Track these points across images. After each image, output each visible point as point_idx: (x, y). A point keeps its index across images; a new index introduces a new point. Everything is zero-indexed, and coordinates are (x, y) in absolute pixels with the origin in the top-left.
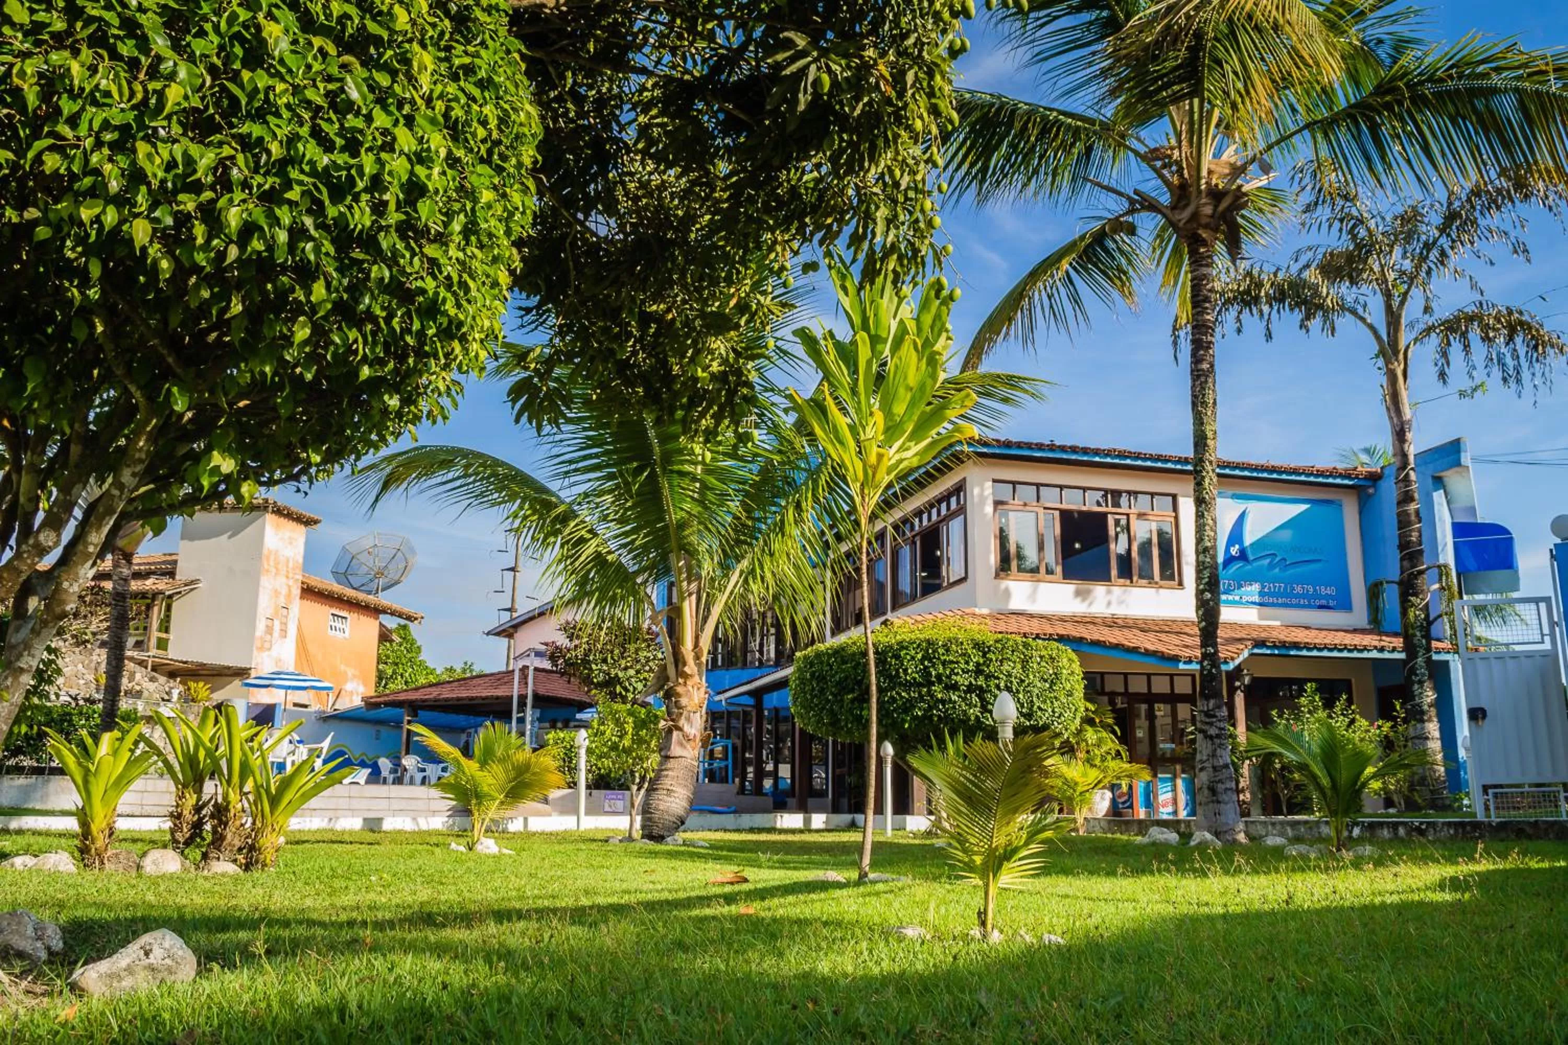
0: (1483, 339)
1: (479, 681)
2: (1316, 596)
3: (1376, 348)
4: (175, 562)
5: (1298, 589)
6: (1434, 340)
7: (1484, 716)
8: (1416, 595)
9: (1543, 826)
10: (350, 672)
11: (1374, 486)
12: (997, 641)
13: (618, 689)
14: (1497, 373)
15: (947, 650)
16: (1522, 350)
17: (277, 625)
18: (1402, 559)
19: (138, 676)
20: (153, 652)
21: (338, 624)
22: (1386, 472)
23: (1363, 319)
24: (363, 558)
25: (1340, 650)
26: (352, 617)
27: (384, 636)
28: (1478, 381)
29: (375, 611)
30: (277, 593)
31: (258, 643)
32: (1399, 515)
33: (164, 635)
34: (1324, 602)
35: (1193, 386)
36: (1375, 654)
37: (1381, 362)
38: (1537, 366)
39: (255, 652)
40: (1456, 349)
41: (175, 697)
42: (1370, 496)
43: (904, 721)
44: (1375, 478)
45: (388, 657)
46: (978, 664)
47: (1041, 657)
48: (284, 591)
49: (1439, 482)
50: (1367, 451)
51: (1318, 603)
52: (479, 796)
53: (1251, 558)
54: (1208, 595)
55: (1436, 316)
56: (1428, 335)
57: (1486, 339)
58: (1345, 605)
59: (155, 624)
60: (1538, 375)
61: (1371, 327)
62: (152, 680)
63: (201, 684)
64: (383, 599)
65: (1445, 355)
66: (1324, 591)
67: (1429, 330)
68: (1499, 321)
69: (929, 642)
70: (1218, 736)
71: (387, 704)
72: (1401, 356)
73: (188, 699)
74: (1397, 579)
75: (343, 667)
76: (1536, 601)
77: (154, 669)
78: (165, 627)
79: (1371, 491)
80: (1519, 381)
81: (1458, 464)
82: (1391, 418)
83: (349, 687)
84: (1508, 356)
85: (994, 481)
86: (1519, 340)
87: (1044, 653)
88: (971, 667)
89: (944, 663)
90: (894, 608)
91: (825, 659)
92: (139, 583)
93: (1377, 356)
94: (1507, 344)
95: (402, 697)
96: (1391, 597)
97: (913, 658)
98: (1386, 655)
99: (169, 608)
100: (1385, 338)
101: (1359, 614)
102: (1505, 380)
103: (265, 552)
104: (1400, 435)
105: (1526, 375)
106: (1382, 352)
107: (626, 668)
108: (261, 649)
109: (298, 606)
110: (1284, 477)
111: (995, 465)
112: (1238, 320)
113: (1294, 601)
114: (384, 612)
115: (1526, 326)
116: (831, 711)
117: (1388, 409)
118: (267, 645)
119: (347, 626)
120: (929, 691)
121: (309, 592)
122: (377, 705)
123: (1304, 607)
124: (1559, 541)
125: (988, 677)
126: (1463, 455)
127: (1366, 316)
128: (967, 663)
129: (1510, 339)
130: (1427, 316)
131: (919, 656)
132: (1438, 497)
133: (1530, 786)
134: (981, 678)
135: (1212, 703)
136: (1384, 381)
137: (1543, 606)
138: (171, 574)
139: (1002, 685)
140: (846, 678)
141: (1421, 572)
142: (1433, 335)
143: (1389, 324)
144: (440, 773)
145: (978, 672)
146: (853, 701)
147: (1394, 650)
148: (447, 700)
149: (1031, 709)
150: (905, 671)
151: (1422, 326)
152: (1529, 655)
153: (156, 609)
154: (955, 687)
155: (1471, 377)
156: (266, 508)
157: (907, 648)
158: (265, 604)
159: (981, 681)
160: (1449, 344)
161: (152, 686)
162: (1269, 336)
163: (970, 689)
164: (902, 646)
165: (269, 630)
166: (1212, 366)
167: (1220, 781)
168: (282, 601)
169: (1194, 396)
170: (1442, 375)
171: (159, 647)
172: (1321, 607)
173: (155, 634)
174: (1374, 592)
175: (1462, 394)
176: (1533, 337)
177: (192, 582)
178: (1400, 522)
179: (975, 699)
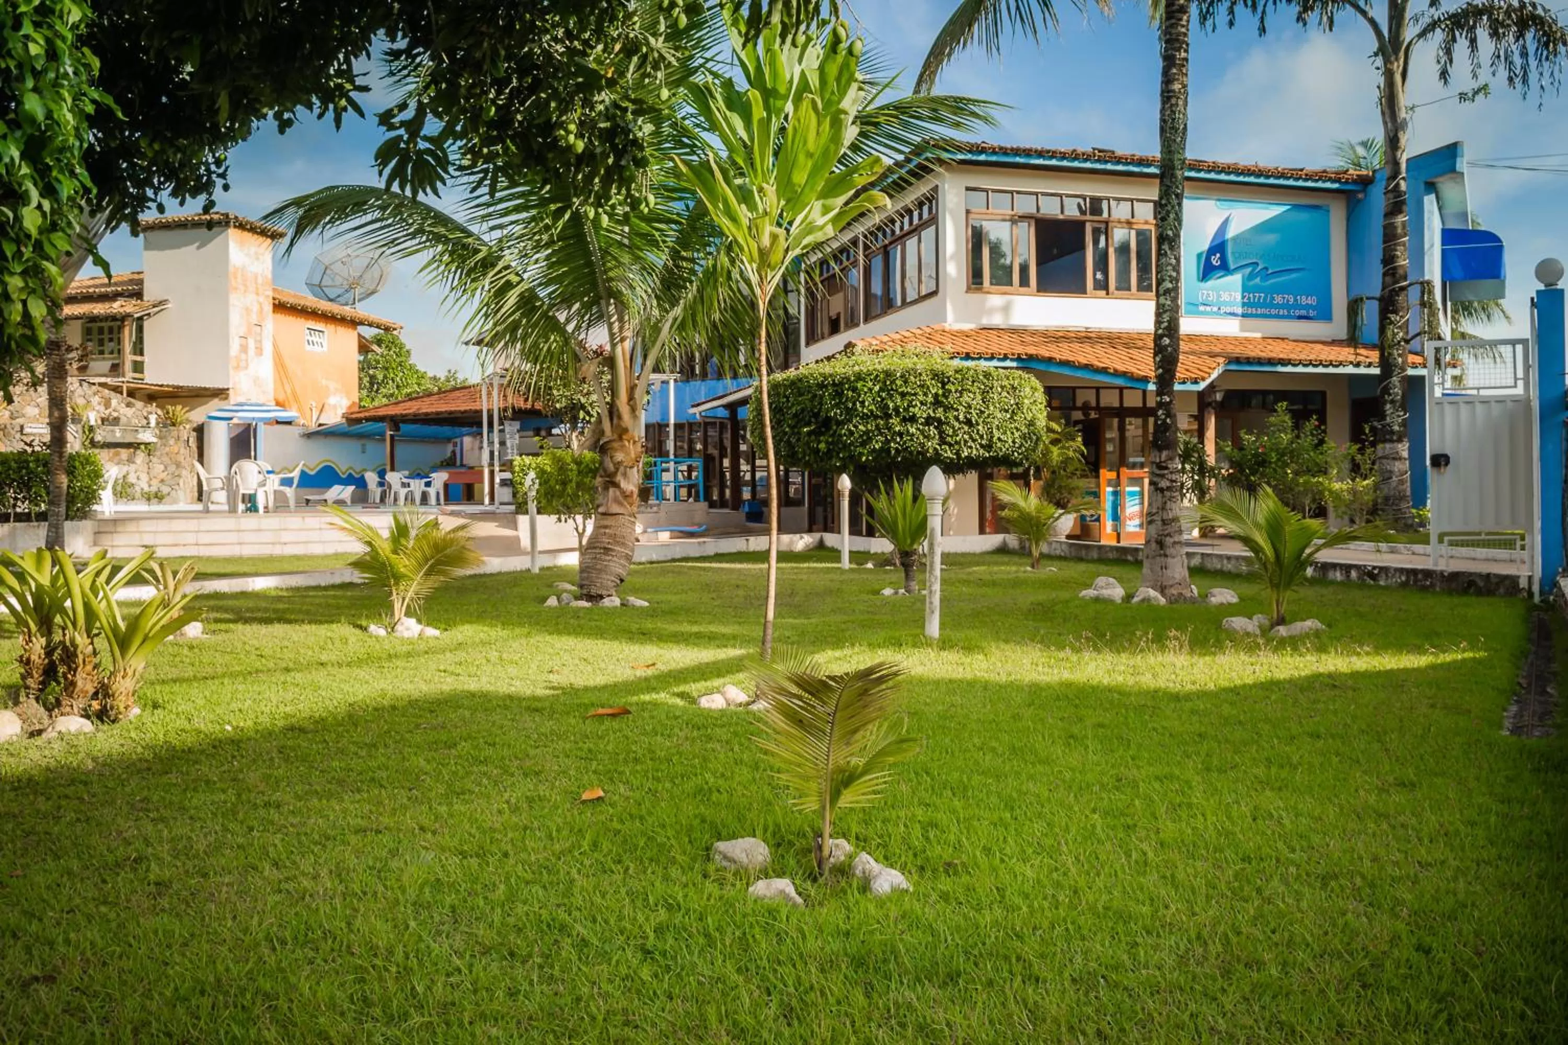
0: (1491, 36)
1: (457, 393)
2: (1297, 306)
3: (1375, 46)
4: (140, 282)
5: (1278, 299)
6: (1439, 36)
7: (1447, 463)
8: (1395, 312)
9: (1494, 580)
10: (332, 385)
11: (1364, 191)
12: (957, 372)
13: (582, 414)
14: (1503, 73)
15: (906, 382)
16: (1531, 47)
17: (251, 343)
18: (1385, 275)
19: (114, 402)
20: (130, 375)
21: (315, 338)
22: (1378, 176)
23: (1364, 13)
24: (338, 267)
25: (1315, 366)
26: (329, 329)
27: (364, 348)
28: (1481, 81)
29: (353, 323)
30: (248, 310)
31: (233, 363)
32: (1385, 227)
33: (139, 358)
34: (1303, 312)
35: (1163, 110)
36: (1350, 370)
37: (1379, 61)
38: (1546, 64)
39: (232, 372)
40: (1461, 45)
41: (153, 423)
42: (1359, 201)
43: (861, 454)
44: (1365, 182)
45: (378, 362)
46: (936, 396)
47: (1002, 387)
48: (255, 308)
49: (1431, 187)
50: (1364, 144)
51: (1298, 313)
52: (398, 578)
53: (1232, 267)
54: (1166, 341)
55: (1443, 9)
56: (1433, 30)
57: (1495, 34)
58: (1325, 315)
59: (128, 347)
60: (1546, 74)
61: (1373, 23)
62: (129, 405)
63: (179, 407)
64: (362, 310)
65: (1449, 52)
66: (1304, 300)
67: (1433, 26)
68: (1510, 17)
69: (888, 374)
70: (1169, 488)
71: (368, 419)
72: (1402, 54)
73: (169, 423)
74: (1378, 294)
75: (324, 382)
76: (1513, 343)
77: (131, 394)
78: (139, 349)
79: (1360, 196)
80: (1525, 81)
81: (1453, 170)
82: (1385, 123)
83: (332, 400)
84: (1517, 54)
85: (968, 189)
86: (1529, 35)
87: (1005, 383)
88: (930, 399)
89: (903, 395)
90: (867, 319)
91: (782, 391)
92: (107, 305)
93: (1376, 54)
94: (1517, 40)
95: (382, 412)
96: (1370, 313)
97: (870, 390)
98: (1362, 370)
99: (140, 330)
100: (1386, 33)
101: (1338, 326)
102: (1511, 80)
103: (231, 269)
104: (1393, 142)
105: (1533, 76)
106: (1381, 50)
107: (589, 393)
108: (237, 368)
109: (272, 323)
110: (1272, 181)
111: (969, 172)
112: (1231, 11)
113: (1274, 312)
114: (361, 323)
115: (1538, 21)
116: (788, 442)
117: (1383, 113)
118: (243, 364)
119: (324, 339)
120: (887, 423)
121: (280, 307)
122: (358, 421)
123: (1283, 317)
124: (1542, 287)
125: (947, 408)
126: (1458, 160)
127: (1367, 9)
128: (925, 394)
129: (1520, 35)
130: (1433, 10)
131: (877, 388)
132: (1430, 202)
133: (1488, 534)
134: (941, 410)
135: (1165, 454)
136: (1382, 81)
137: (1519, 348)
138: (139, 295)
139: (961, 417)
140: (803, 410)
141: (1403, 289)
142: (1438, 30)
143: (1391, 19)
144: (423, 488)
145: (937, 403)
146: (809, 433)
147: (1370, 365)
148: (427, 414)
149: (991, 440)
150: (863, 403)
151: (1427, 20)
152: (1500, 401)
153: (126, 331)
154: (913, 419)
155: (1475, 76)
156: (227, 224)
157: (864, 380)
158: (237, 322)
159: (940, 413)
160: (1454, 40)
161: (129, 412)
162: (1263, 30)
163: (929, 421)
164: (859, 377)
165: (244, 349)
166: (1185, 86)
167: (1169, 535)
168: (254, 319)
169: (1163, 121)
170: (1444, 75)
171: (135, 371)
172: (1300, 317)
173: (129, 358)
174: (1354, 307)
175: (1463, 97)
176: (1545, 33)
177: (161, 303)
178: (1385, 235)
179: (933, 431)
